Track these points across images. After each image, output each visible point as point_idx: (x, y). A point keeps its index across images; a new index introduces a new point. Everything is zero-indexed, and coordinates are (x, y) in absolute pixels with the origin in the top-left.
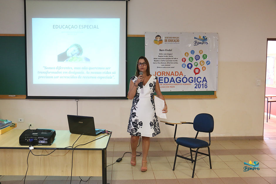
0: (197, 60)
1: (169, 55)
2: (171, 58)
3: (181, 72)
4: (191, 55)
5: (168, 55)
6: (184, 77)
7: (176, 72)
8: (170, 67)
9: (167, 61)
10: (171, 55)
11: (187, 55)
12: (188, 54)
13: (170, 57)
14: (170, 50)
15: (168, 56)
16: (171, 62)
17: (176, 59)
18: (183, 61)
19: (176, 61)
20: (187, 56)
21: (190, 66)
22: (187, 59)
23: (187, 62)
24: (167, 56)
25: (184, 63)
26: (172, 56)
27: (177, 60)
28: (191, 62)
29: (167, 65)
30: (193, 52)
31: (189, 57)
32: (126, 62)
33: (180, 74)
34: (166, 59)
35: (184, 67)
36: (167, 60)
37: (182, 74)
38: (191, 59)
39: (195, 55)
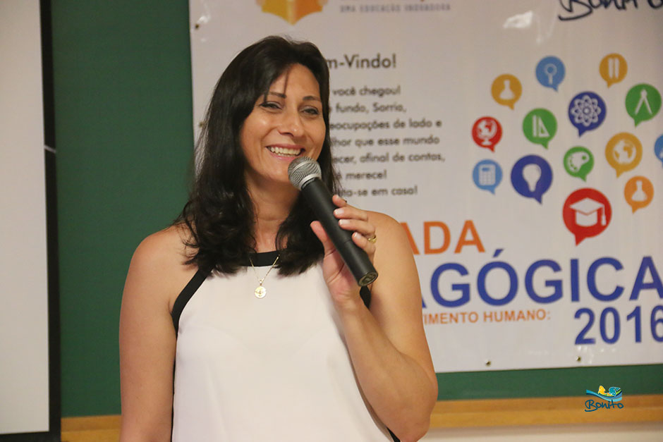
0: (582, 129)
1: (375, 98)
2: (390, 117)
3: (469, 225)
4: (535, 96)
5: (368, 100)
6: (488, 258)
7: (427, 226)
8: (384, 191)
9: (359, 143)
10: (387, 100)
11: (507, 94)
12: (516, 87)
13: (381, 117)
14: (378, 63)
15: (370, 107)
16: (392, 150)
17: (424, 124)
18: (479, 141)
19: (431, 140)
20: (510, 104)
21: (532, 175)
22: (511, 121)
23: (513, 147)
24: (358, 109)
25: (485, 154)
26: (399, 108)
27: (433, 131)
28: (537, 150)
29: (358, 176)
30: (550, 72)
31: (526, 105)
32: (50, 161)
33: (462, 242)
34: (356, 126)
35: (491, 188)
36: (363, 134)
37: (477, 242)
38: (538, 124)
39: (569, 89)
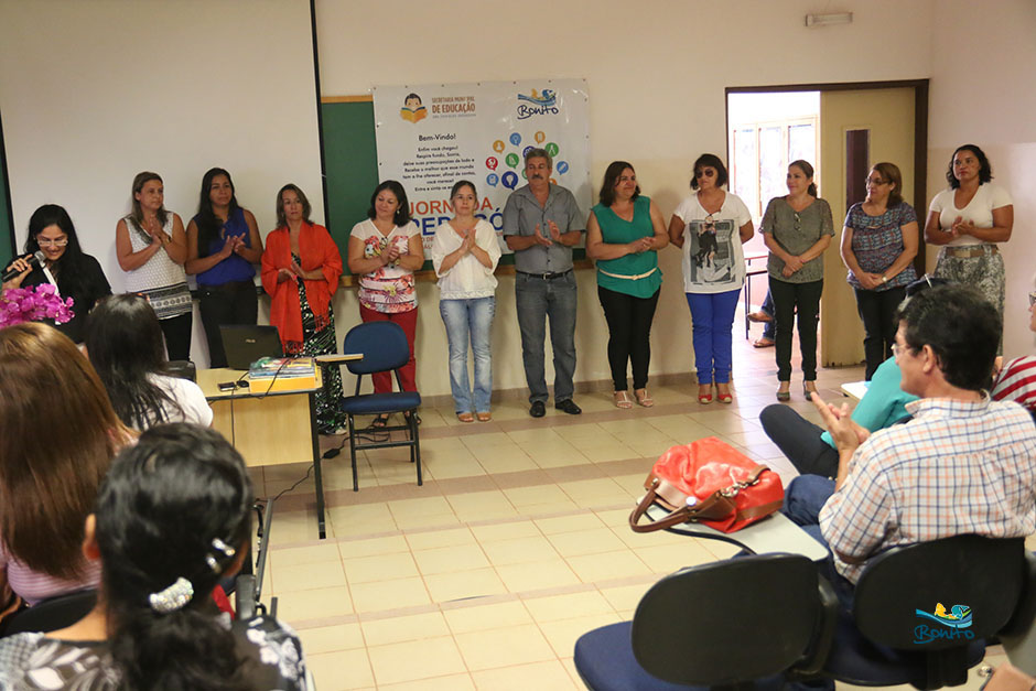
1: (448, 151)
2: (454, 158)
3: (486, 199)
4: (510, 148)
5: (445, 152)
6: (494, 212)
9: (442, 169)
10: (452, 152)
11: (499, 148)
12: (503, 145)
13: (450, 158)
14: (448, 137)
15: (446, 155)
16: (455, 171)
17: (468, 160)
18: (489, 167)
19: (470, 167)
20: (500, 152)
21: (510, 179)
22: (501, 159)
23: (502, 168)
24: (441, 155)
25: (492, 172)
26: (457, 155)
27: (471, 163)
28: (512, 169)
29: (443, 182)
30: (515, 139)
31: (505, 153)
32: (324, 180)
33: (484, 206)
34: (441, 162)
35: (494, 185)
36: (444, 165)
37: (489, 205)
38: (512, 159)
39: (523, 146)
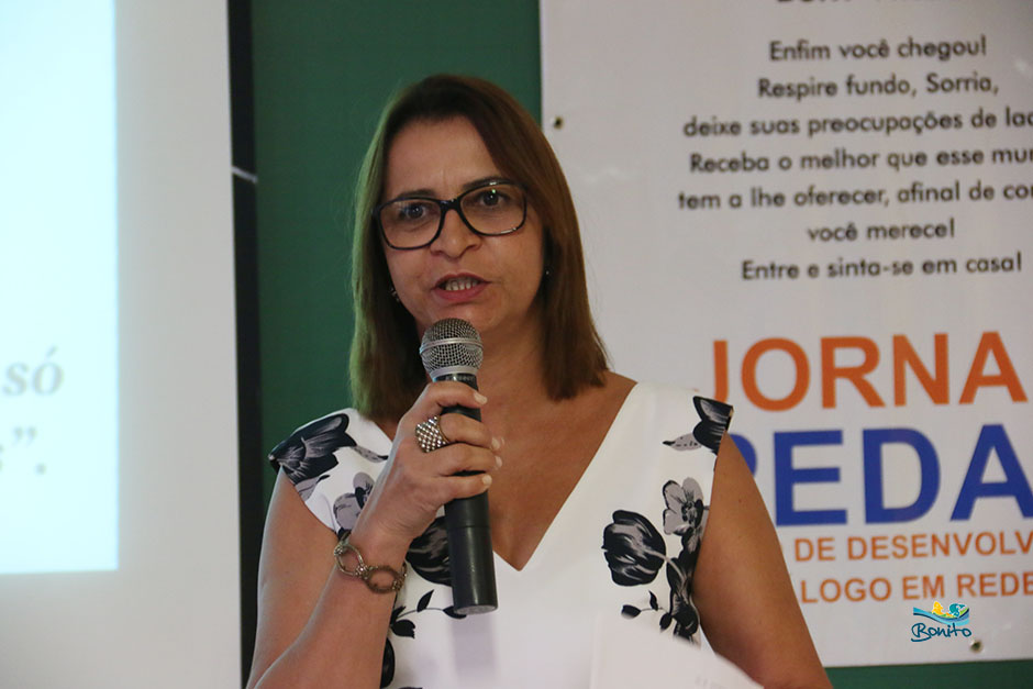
1: (931, 64)
2: (963, 103)
5: (915, 70)
8: (949, 265)
9: (895, 161)
10: (957, 67)
13: (943, 104)
15: (919, 84)
16: (968, 175)
24: (893, 86)
26: (984, 85)
29: (893, 232)
32: (244, 197)
34: (890, 125)
36: (905, 143)
